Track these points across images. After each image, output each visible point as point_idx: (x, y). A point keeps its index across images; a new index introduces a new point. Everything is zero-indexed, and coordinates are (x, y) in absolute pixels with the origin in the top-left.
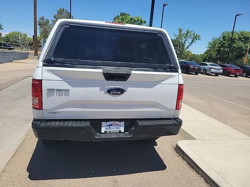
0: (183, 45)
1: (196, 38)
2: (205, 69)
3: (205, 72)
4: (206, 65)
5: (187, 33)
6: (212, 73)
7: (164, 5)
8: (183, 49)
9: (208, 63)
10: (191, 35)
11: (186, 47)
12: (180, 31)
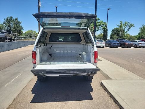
0: (124, 31)
1: (131, 26)
2: (136, 44)
3: (136, 46)
4: (136, 42)
5: (126, 24)
6: (140, 46)
7: (108, 9)
8: (124, 33)
9: (137, 41)
10: (128, 25)
11: (125, 32)
12: (121, 22)
